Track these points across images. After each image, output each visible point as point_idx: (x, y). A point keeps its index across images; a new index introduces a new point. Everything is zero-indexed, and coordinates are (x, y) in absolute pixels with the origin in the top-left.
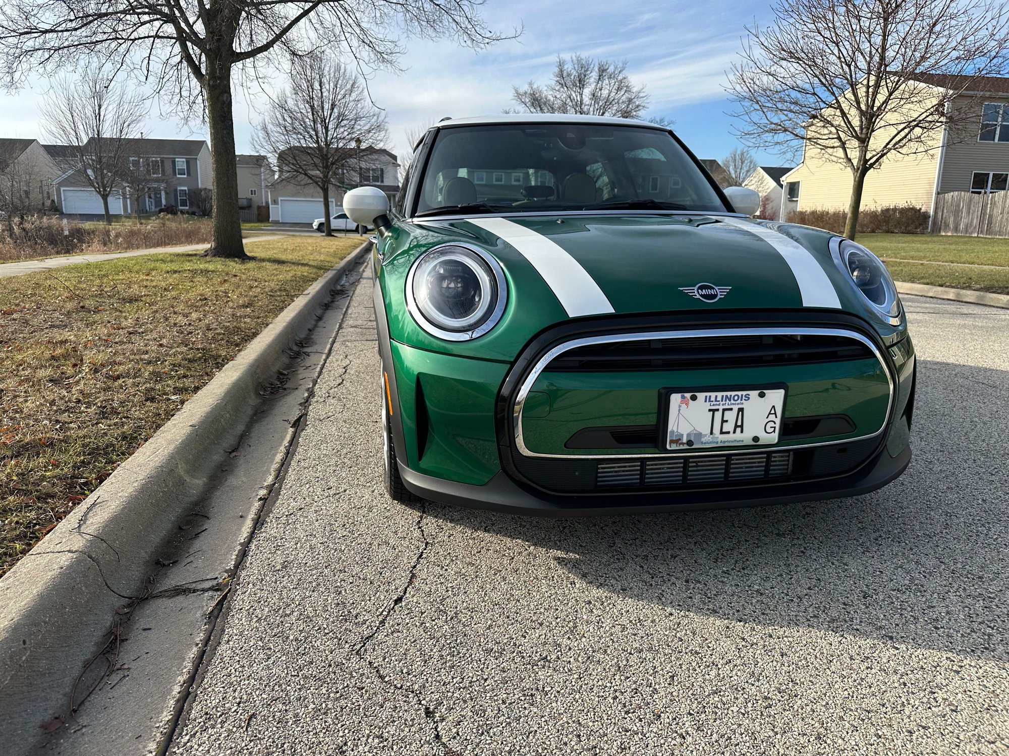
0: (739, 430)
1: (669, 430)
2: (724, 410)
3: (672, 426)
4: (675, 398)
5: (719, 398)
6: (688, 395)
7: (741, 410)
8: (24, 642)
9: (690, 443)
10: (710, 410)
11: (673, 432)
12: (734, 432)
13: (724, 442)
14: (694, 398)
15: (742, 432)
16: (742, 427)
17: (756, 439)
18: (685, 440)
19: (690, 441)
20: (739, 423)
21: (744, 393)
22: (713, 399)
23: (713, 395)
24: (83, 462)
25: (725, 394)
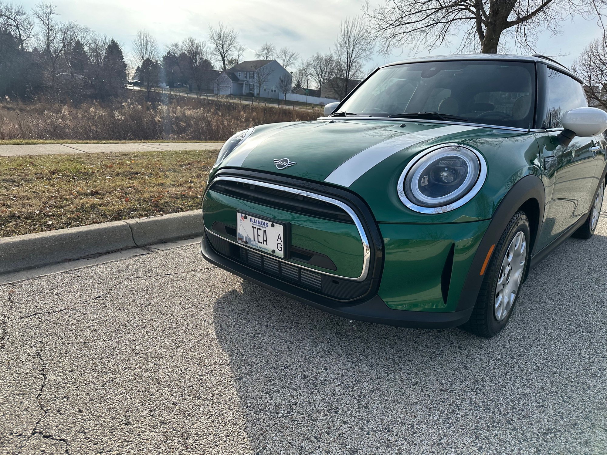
0: (265, 242)
1: (238, 232)
2: (258, 229)
3: (239, 231)
4: (239, 215)
5: (256, 222)
6: (243, 215)
7: (265, 231)
8: (78, 237)
9: (246, 242)
10: (252, 227)
11: (239, 233)
12: (264, 244)
13: (261, 248)
14: (245, 218)
15: (267, 245)
16: (266, 241)
17: (273, 251)
18: (244, 240)
19: (246, 241)
20: (265, 239)
21: (266, 222)
22: (253, 221)
23: (253, 218)
24: (192, 206)
25: (258, 219)
